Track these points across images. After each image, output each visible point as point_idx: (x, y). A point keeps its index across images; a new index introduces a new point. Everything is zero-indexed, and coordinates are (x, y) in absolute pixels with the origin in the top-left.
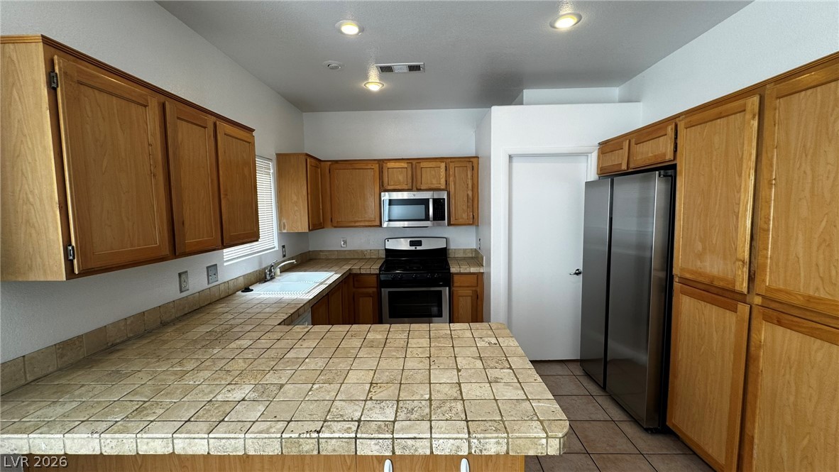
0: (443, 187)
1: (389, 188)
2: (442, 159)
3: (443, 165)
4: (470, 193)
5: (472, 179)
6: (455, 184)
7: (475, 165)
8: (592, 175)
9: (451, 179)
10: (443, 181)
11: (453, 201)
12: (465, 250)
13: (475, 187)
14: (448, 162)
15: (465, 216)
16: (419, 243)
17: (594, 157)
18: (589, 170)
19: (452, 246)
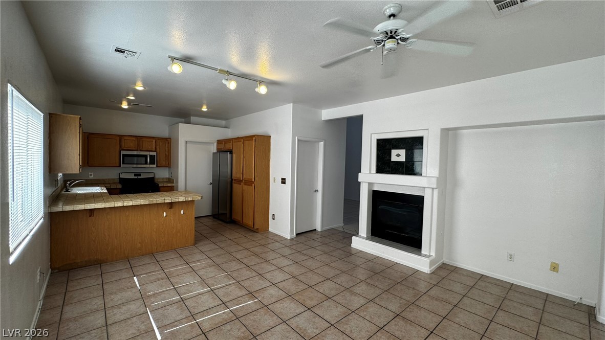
0: (154, 150)
1: (125, 148)
2: (153, 138)
3: (154, 141)
4: (167, 153)
5: (168, 147)
6: (160, 149)
7: (169, 142)
8: (215, 151)
9: (158, 147)
10: (154, 148)
11: (159, 156)
12: (163, 179)
13: (169, 151)
14: (157, 139)
15: (164, 163)
16: (140, 175)
17: (215, 144)
18: (214, 149)
19: (157, 177)
